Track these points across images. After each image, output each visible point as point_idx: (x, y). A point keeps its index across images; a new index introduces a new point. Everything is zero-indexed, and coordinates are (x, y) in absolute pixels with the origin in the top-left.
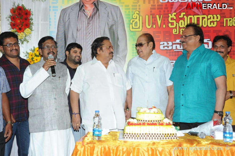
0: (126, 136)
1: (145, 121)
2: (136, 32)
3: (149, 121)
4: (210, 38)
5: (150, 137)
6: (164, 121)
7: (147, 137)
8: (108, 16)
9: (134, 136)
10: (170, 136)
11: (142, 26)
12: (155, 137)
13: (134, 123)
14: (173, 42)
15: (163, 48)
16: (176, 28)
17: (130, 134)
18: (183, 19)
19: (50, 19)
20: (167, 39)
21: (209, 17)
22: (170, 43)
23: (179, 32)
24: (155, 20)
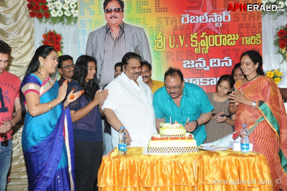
0: (150, 150)
1: (168, 136)
2: (160, 52)
3: (171, 136)
4: (230, 56)
5: (172, 150)
6: (186, 135)
7: (170, 151)
8: (133, 37)
9: (157, 150)
10: (191, 149)
11: (166, 47)
12: (177, 150)
13: (157, 138)
14: (196, 61)
15: (186, 66)
16: (198, 47)
17: (153, 148)
18: (204, 38)
19: (79, 42)
20: (190, 57)
21: (228, 37)
22: (193, 62)
23: (201, 51)
24: (178, 40)
